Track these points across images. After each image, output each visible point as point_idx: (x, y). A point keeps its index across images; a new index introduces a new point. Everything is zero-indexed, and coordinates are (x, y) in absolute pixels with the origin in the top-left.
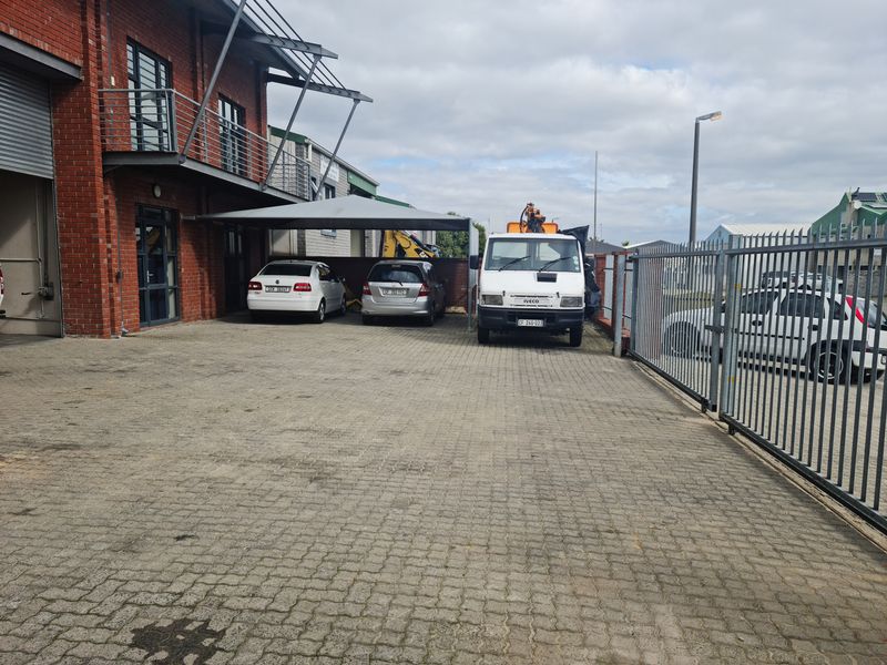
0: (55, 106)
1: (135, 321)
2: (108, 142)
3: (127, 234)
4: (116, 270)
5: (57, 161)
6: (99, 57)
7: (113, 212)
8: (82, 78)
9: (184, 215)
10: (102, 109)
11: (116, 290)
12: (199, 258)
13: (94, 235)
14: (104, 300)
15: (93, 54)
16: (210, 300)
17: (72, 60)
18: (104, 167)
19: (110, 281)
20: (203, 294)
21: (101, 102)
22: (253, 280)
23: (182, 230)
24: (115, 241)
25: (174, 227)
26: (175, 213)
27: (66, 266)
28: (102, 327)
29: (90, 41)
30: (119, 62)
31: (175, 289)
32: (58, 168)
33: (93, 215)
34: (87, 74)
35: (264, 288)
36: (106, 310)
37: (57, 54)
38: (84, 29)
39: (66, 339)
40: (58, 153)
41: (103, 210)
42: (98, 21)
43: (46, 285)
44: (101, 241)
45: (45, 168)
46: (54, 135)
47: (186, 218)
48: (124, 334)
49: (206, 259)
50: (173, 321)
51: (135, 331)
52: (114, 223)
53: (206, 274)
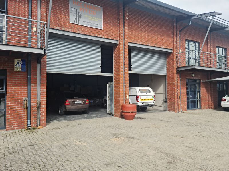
0: (167, 59)
1: (185, 108)
2: (178, 65)
3: (184, 86)
4: (179, 95)
5: (167, 71)
6: (177, 46)
7: (179, 82)
8: (172, 52)
9: (203, 80)
10: (177, 58)
11: (179, 100)
12: (208, 92)
13: (174, 87)
14: (176, 103)
15: (175, 46)
16: (211, 103)
17: (170, 48)
18: (177, 71)
19: (178, 98)
20: (209, 102)
21: (177, 56)
22: (223, 98)
23: (201, 84)
24: (179, 88)
25: (199, 83)
26: (200, 80)
27: (168, 95)
28: (175, 110)
29: (174, 43)
30: (183, 46)
31: (199, 100)
32: (167, 73)
33: (174, 83)
34: (173, 51)
35: (226, 100)
36: (176, 106)
37: (166, 48)
38: (173, 41)
39: (168, 112)
40: (168, 69)
41: (176, 81)
42: (177, 38)
43: (165, 99)
44: (175, 89)
45: (165, 73)
46: (167, 65)
47: (203, 81)
48: (181, 112)
49: (210, 92)
50: (199, 109)
51: (185, 111)
52: (179, 84)
53: (210, 96)
